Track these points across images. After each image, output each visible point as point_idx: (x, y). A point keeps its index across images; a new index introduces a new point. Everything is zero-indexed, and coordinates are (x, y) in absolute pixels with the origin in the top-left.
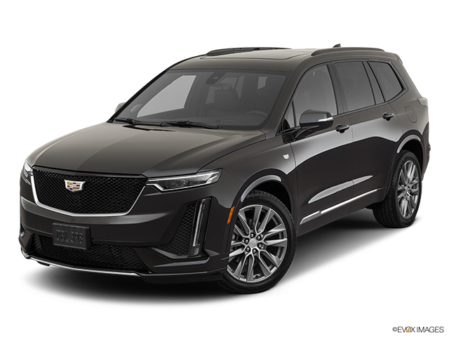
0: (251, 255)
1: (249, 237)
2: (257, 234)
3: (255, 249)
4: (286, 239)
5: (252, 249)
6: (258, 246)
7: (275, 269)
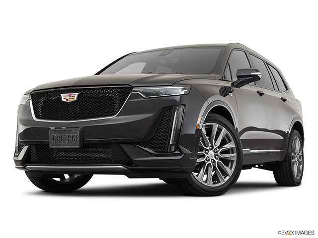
0: (210, 163)
1: (208, 148)
2: (215, 147)
3: (213, 160)
4: (235, 154)
5: (210, 159)
6: (215, 157)
7: (228, 178)
